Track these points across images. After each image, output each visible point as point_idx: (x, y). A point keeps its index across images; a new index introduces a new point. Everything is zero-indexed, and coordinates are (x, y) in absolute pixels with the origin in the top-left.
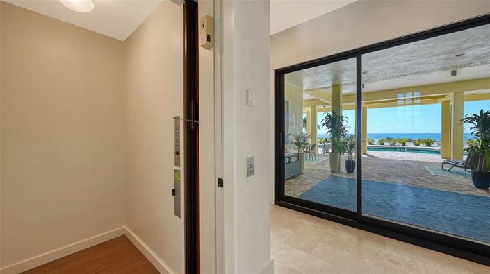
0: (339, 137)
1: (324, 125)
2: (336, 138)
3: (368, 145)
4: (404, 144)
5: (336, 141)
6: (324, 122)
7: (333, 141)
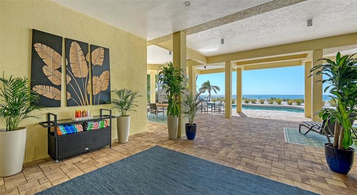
4: (279, 103)
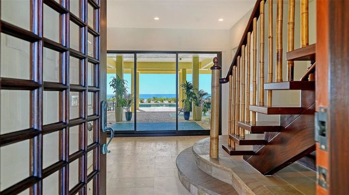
0: (121, 96)
1: (111, 86)
2: (119, 96)
3: (139, 103)
4: (162, 102)
5: (120, 98)
6: (111, 83)
7: (118, 98)
